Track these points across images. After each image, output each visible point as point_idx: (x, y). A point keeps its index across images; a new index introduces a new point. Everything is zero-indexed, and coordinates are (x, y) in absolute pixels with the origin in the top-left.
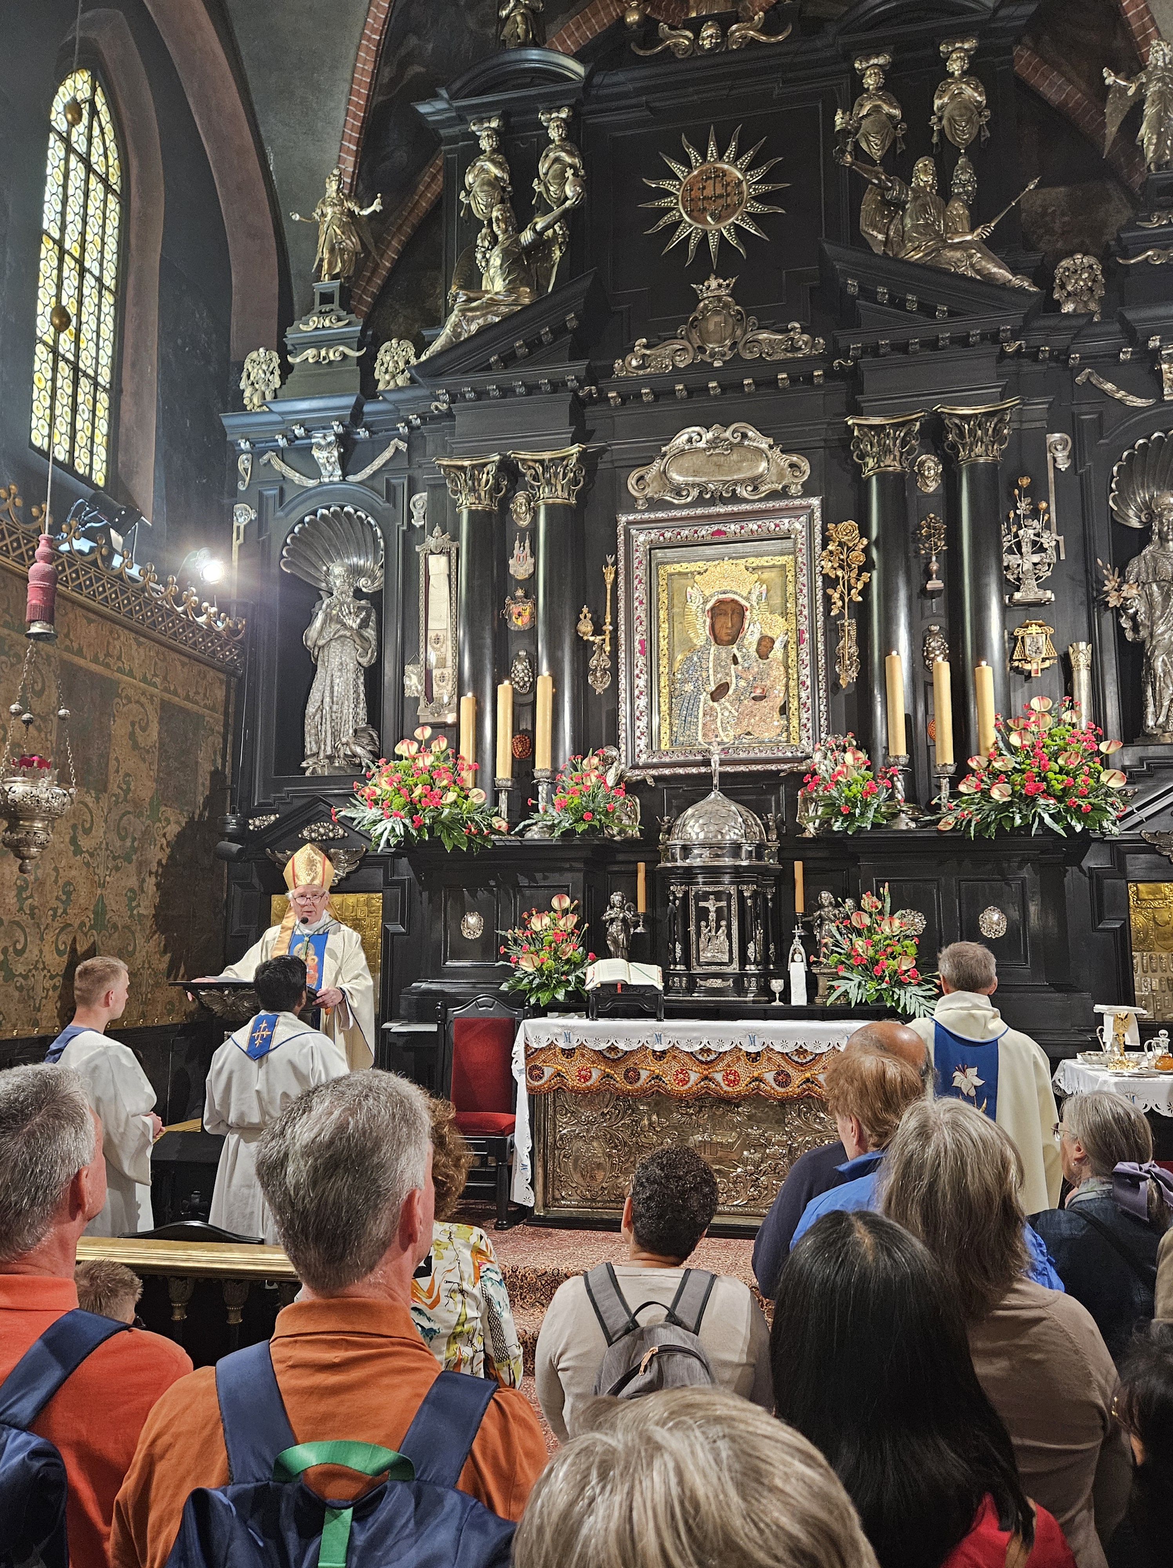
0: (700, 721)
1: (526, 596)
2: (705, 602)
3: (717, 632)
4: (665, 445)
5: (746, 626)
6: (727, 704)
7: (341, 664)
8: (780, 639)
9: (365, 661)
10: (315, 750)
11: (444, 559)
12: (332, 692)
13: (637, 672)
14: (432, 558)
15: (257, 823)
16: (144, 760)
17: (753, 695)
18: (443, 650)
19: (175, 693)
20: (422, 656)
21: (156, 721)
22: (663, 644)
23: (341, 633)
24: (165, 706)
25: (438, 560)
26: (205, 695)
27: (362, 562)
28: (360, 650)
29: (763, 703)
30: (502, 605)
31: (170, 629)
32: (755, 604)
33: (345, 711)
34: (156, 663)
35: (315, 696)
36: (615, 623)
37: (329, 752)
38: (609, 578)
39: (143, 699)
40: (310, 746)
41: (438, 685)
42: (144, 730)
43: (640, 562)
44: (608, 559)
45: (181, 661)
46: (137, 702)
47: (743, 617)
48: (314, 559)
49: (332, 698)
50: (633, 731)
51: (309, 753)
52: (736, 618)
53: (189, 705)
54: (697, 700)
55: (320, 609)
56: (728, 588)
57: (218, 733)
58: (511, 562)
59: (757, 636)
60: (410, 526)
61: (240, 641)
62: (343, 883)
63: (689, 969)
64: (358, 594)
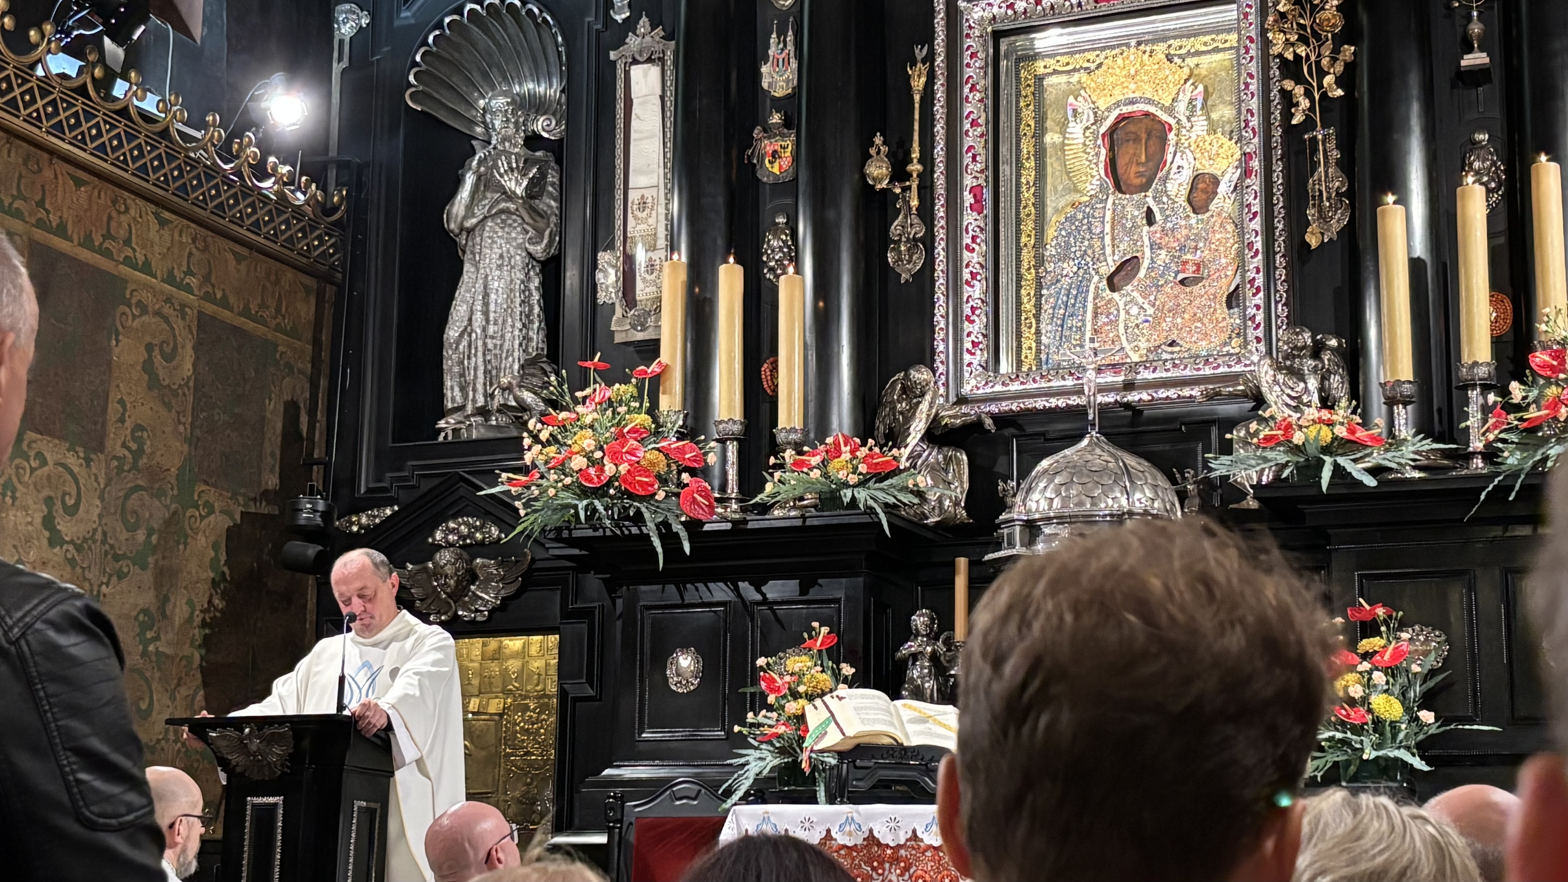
0: (1089, 326)
1: (788, 123)
2: (1098, 120)
3: (1121, 170)
5: (1169, 158)
6: (1135, 294)
7: (501, 256)
8: (1227, 177)
9: (538, 250)
10: (459, 399)
11: (654, 71)
12: (486, 304)
13: (967, 240)
14: (636, 72)
15: (364, 520)
16: (168, 406)
17: (1181, 277)
18: (651, 221)
19: (224, 303)
20: (619, 233)
21: (189, 346)
22: (1028, 195)
23: (503, 205)
24: (205, 322)
25: (645, 75)
26: (278, 310)
27: (542, 89)
28: (532, 233)
29: (1196, 289)
30: (749, 141)
31: (212, 198)
32: (1184, 120)
33: (508, 336)
34: (190, 254)
35: (459, 311)
36: (927, 159)
37: (481, 401)
38: (918, 83)
39: (167, 310)
40: (452, 394)
41: (644, 280)
42: (168, 358)
43: (973, 56)
44: (917, 51)
45: (234, 253)
46: (158, 313)
47: (1164, 140)
48: (463, 90)
49: (486, 313)
50: (958, 340)
51: (450, 405)
52: (1153, 146)
53: (249, 325)
54: (1082, 288)
55: (470, 169)
56: (1137, 95)
57: (301, 372)
58: (764, 69)
59: (1186, 176)
60: (609, 21)
61: (337, 224)
62: (497, 615)
64: (533, 141)
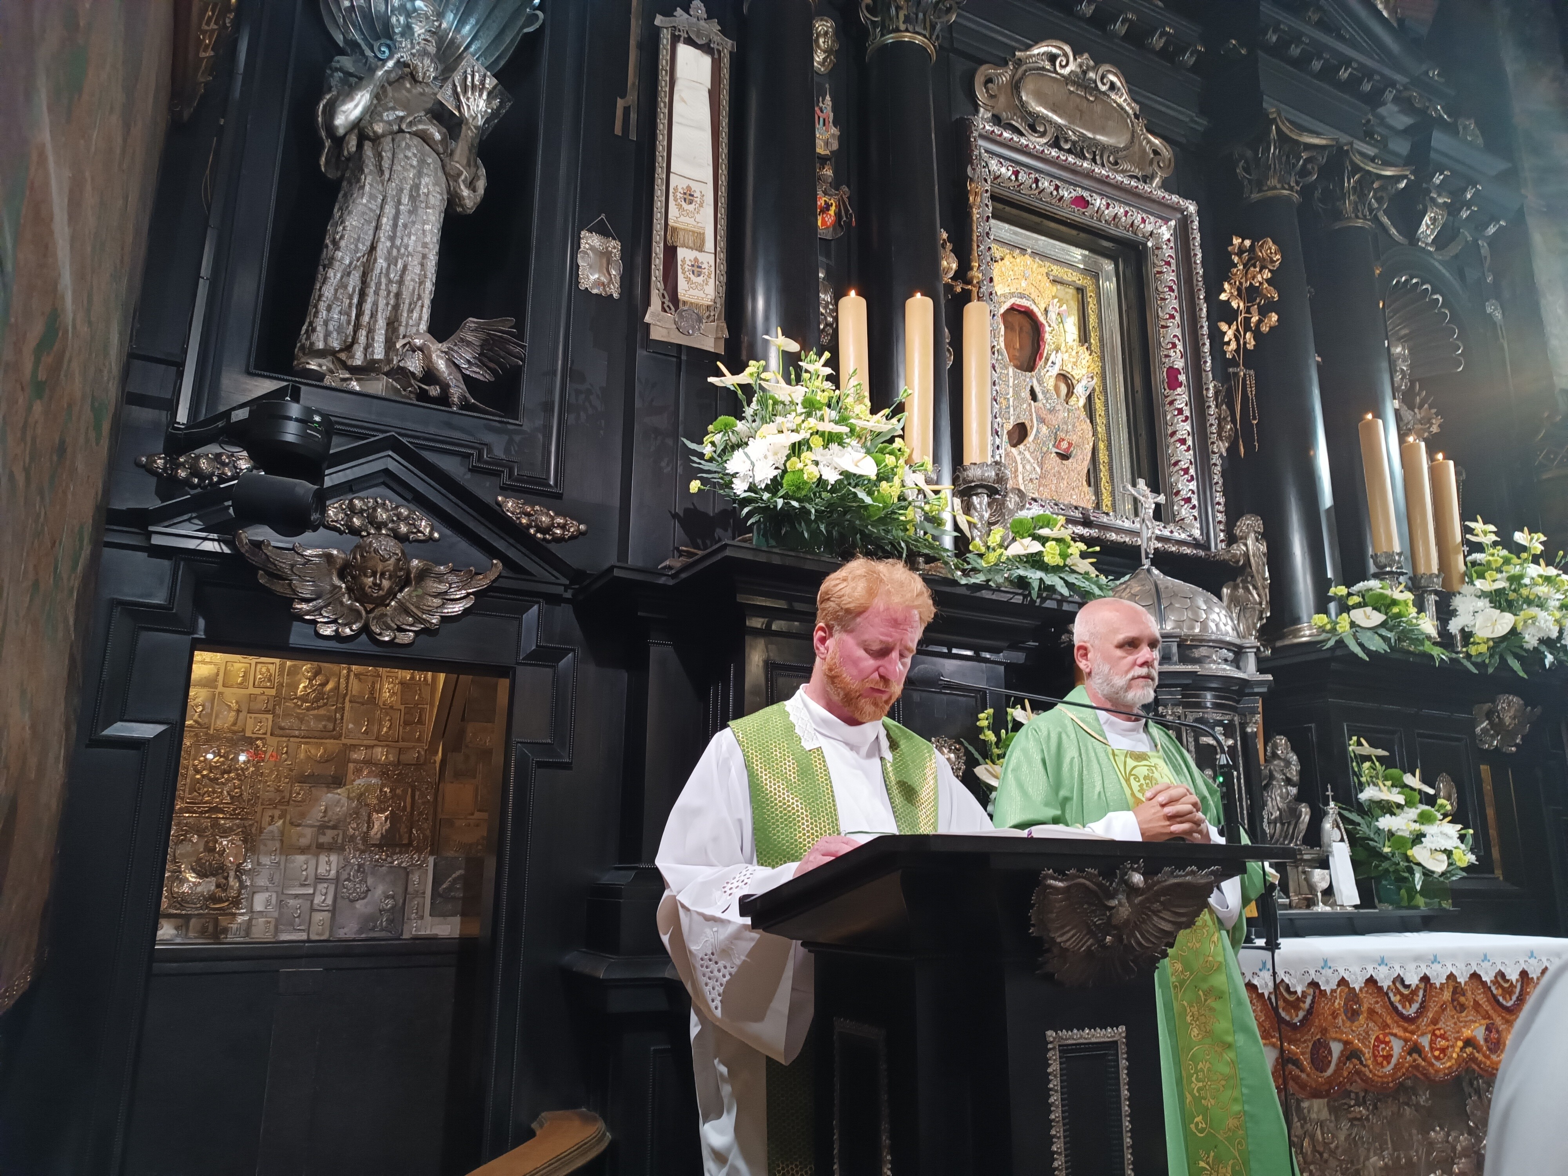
2: (998, 303)
4: (1020, 50)
5: (1046, 352)
6: (1027, 453)
8: (1084, 382)
9: (471, 199)
10: (334, 342)
11: (706, 61)
14: (686, 52)
17: (1056, 450)
18: (698, 219)
20: (658, 216)
25: (697, 60)
28: (465, 174)
29: (1068, 463)
32: (1054, 325)
35: (355, 230)
38: (976, 201)
41: (688, 280)
47: (1038, 339)
52: (1025, 339)
56: (1028, 293)
59: (1055, 371)
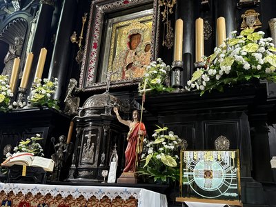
2: (128, 34)
3: (132, 45)
6: (132, 70)
13: (92, 54)
17: (141, 66)
38: (84, 21)
43: (98, 17)
44: (85, 14)
47: (140, 38)
59: (145, 45)
63: (77, 166)
